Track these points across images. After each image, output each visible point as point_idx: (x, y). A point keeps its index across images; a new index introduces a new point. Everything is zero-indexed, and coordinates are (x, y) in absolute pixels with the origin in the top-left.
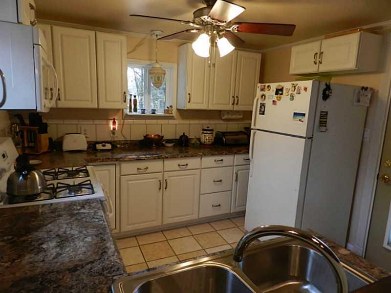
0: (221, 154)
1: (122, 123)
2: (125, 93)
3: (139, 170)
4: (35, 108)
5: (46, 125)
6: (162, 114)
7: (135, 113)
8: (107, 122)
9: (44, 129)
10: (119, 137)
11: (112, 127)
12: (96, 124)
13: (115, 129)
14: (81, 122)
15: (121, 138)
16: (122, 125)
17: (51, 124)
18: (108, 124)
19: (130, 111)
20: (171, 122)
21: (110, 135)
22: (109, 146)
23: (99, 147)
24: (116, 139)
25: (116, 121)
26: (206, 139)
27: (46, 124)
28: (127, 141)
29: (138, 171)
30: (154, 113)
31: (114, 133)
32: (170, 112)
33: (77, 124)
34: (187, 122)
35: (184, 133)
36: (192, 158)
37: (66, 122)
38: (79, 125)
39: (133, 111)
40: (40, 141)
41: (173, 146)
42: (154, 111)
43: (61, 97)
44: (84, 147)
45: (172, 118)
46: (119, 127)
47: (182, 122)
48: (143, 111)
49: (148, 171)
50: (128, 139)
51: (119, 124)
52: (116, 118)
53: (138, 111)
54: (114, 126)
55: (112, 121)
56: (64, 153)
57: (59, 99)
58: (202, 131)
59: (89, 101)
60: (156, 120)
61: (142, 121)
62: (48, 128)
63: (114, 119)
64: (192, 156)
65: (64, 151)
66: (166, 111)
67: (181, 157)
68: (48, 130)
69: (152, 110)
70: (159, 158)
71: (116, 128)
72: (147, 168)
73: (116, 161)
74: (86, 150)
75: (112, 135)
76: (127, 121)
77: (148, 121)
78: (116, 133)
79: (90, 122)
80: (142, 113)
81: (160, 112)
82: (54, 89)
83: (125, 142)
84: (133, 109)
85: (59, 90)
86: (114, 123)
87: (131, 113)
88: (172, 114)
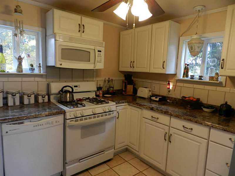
2: (164, 62)
3: (153, 118)
7: (186, 78)
8: (166, 83)
10: (173, 95)
13: (169, 88)
14: (154, 82)
16: (175, 86)
17: (137, 81)
19: (183, 77)
20: (219, 89)
24: (170, 96)
25: (170, 83)
32: (215, 79)
33: (151, 83)
35: (226, 103)
36: (196, 123)
42: (201, 78)
51: (173, 86)
52: (170, 81)
53: (189, 77)
55: (168, 82)
57: (134, 67)
61: (191, 85)
63: (169, 82)
64: (196, 122)
65: (138, 96)
66: (211, 78)
67: (185, 119)
70: (165, 113)
71: (171, 88)
75: (168, 92)
76: (179, 84)
77: (196, 86)
78: (171, 91)
79: (157, 82)
80: (191, 78)
81: (206, 79)
82: (132, 62)
83: (175, 99)
84: (185, 75)
85: (134, 62)
86: (169, 84)
87: (183, 78)
88: (218, 81)
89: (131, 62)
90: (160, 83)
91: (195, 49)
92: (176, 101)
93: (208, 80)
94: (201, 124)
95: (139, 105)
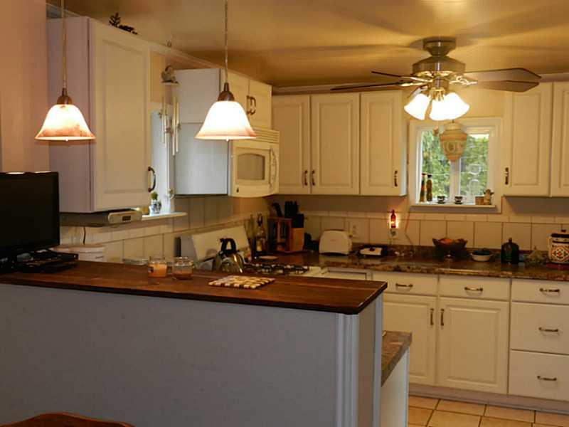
0: (553, 279)
1: (407, 218)
2: (396, 172)
3: (399, 287)
4: (226, 193)
5: (302, 217)
6: (473, 204)
7: (428, 203)
8: (385, 216)
9: (299, 221)
10: (402, 241)
11: (391, 223)
12: (370, 219)
13: (395, 227)
14: (350, 215)
15: (405, 242)
16: (406, 221)
17: (309, 216)
18: (386, 219)
19: (422, 200)
20: (492, 218)
21: (388, 235)
22: (378, 252)
23: (366, 251)
24: (397, 243)
25: (396, 214)
26: (555, 253)
27: (303, 215)
28: (412, 246)
29: (397, 289)
30: (458, 202)
31: (394, 233)
32: (486, 201)
33: (345, 218)
34: (527, 219)
35: (510, 240)
36: (491, 279)
37: (333, 214)
38: (347, 220)
39: (425, 199)
40: (292, 238)
41: (488, 261)
42: (458, 200)
43: (315, 182)
44: (346, 249)
45: (493, 211)
46: (400, 224)
47: (514, 218)
48: (441, 199)
49: (413, 290)
50: (416, 244)
51: (402, 220)
52: (396, 211)
53: (433, 199)
54: (393, 222)
55: (391, 214)
56: (320, 255)
57: (314, 184)
58: (550, 237)
59: (348, 185)
60: (464, 215)
61: (440, 217)
62: (305, 221)
63: (393, 212)
64: (490, 276)
65: (321, 252)
66: (480, 200)
68: (305, 225)
69: (456, 197)
71: (397, 226)
72: (411, 286)
73: (365, 268)
74: (347, 253)
75: (391, 235)
76: (415, 216)
77: (450, 217)
78: (397, 232)
79: (361, 215)
80: (440, 202)
81: (469, 201)
82: (309, 171)
83: (410, 249)
84: (425, 197)
85: (313, 172)
86: (393, 217)
87: (422, 203)
88: (490, 204)
89: (306, 172)
90: (369, 216)
91: (456, 150)
92: (412, 251)
93: (474, 204)
94: (498, 277)
95: (363, 266)
